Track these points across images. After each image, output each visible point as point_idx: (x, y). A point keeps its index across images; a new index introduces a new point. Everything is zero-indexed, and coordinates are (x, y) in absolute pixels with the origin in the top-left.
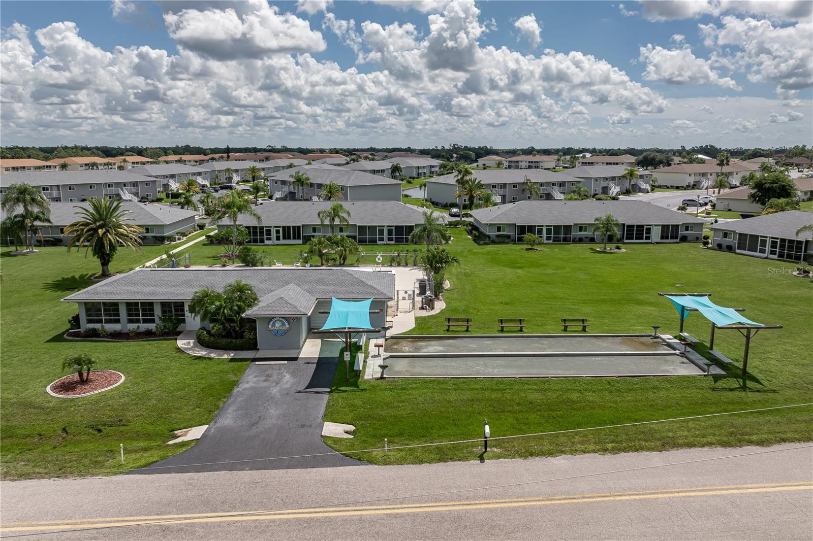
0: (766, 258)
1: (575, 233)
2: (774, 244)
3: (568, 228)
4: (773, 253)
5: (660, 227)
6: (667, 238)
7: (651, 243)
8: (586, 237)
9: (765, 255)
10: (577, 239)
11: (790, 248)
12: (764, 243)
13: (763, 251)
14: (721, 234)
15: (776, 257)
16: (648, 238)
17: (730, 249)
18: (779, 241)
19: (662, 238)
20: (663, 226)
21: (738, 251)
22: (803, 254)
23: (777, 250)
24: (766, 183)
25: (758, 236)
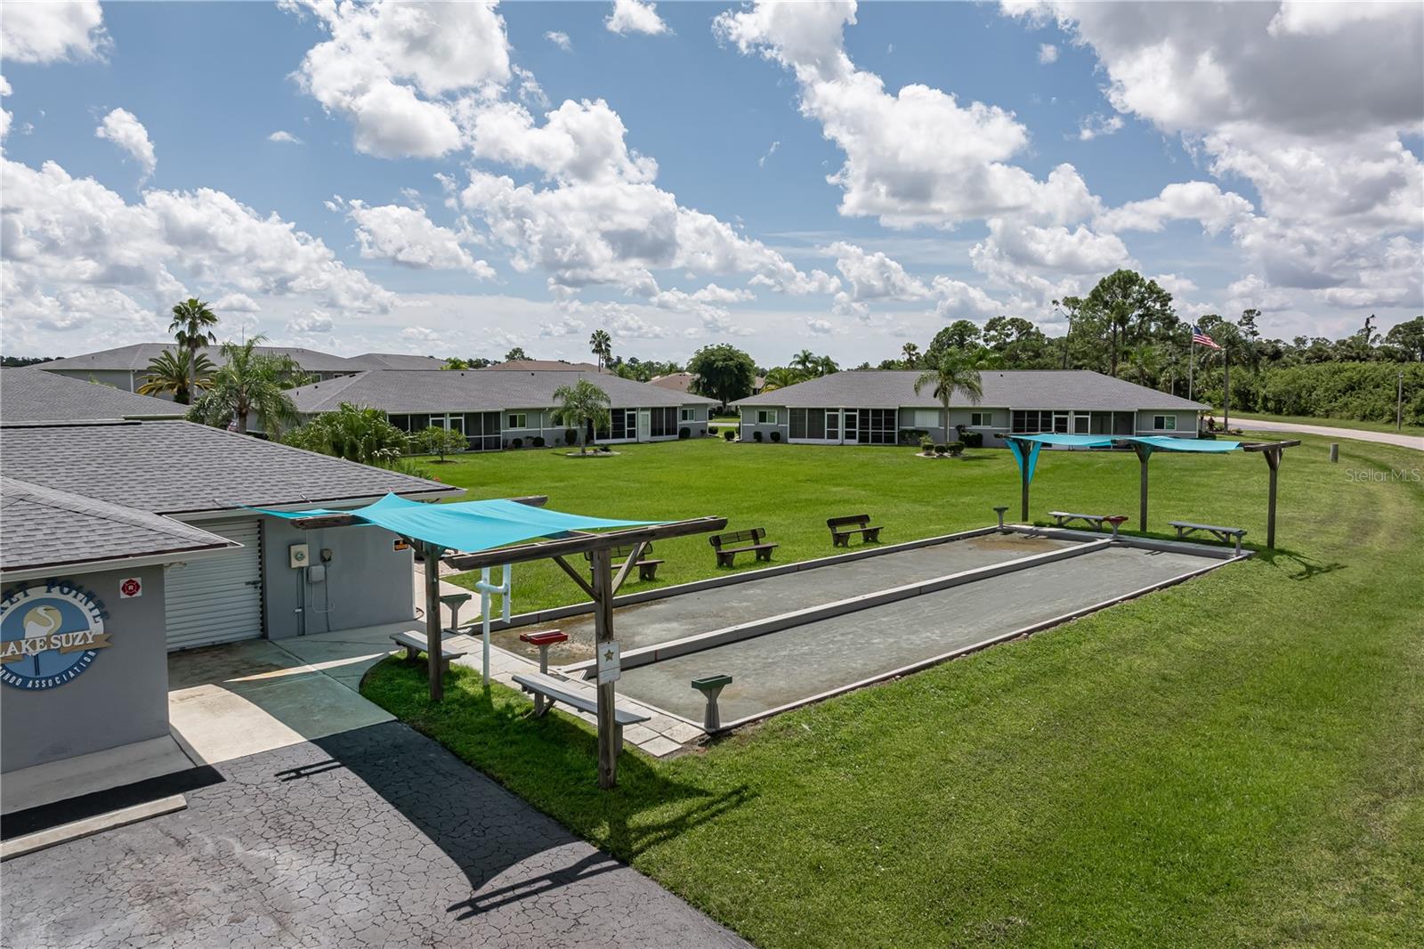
0: (842, 445)
1: (507, 431)
2: (850, 421)
3: (492, 418)
4: (850, 435)
5: (649, 413)
6: (661, 434)
7: (638, 443)
8: (528, 438)
9: (838, 441)
10: (510, 442)
11: (877, 424)
12: (833, 421)
13: (833, 435)
14: (756, 415)
15: (855, 442)
16: (632, 434)
17: (776, 437)
18: (857, 414)
19: (654, 433)
20: (654, 410)
21: (790, 440)
22: (896, 431)
23: (857, 430)
24: (716, 360)
25: (822, 410)
